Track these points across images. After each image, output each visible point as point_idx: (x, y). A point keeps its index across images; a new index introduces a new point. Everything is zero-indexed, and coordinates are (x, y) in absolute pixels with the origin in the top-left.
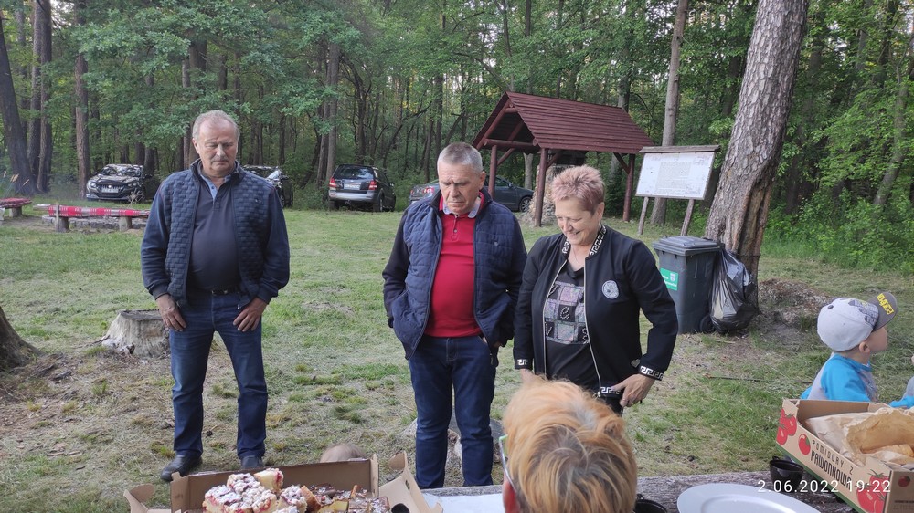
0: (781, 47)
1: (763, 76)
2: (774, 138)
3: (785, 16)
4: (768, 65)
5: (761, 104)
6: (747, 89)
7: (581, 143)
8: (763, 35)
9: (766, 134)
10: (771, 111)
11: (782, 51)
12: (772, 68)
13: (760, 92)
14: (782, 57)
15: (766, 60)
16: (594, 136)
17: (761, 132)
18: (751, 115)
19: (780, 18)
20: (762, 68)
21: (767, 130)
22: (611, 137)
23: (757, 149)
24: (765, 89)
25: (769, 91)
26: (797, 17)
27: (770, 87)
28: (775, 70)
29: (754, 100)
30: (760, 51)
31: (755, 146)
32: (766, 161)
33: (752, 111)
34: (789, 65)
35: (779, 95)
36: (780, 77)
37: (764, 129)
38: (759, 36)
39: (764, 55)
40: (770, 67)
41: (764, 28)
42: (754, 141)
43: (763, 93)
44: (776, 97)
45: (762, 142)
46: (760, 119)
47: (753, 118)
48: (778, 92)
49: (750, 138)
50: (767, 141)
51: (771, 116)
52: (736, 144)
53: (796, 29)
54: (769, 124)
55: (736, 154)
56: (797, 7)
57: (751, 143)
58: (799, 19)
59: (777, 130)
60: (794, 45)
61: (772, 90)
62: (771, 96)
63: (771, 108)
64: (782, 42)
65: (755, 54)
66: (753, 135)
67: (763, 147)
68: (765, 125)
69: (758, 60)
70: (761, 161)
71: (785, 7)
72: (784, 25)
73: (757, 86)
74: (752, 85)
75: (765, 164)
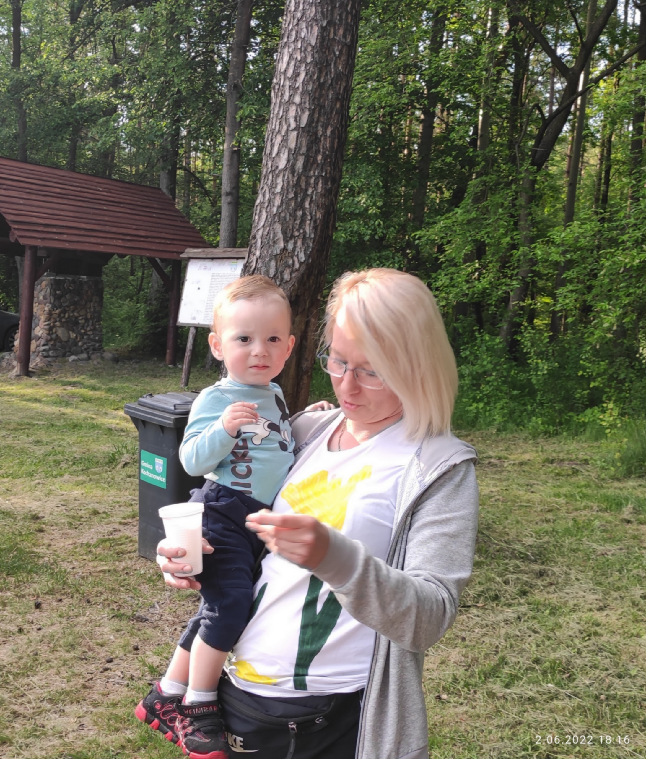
0: (319, 78)
1: (293, 125)
2: (315, 228)
3: (323, 29)
4: (300, 106)
5: (293, 171)
6: (272, 146)
7: (92, 240)
8: (291, 56)
9: (303, 221)
10: (308, 184)
11: (321, 86)
12: (307, 113)
13: (290, 150)
14: (321, 96)
15: (297, 99)
16: (114, 230)
17: (295, 217)
18: (278, 189)
19: (316, 29)
20: (292, 112)
21: (304, 214)
22: (142, 233)
23: (290, 246)
24: (298, 147)
25: (304, 150)
26: (341, 31)
27: (304, 143)
28: (311, 116)
29: (282, 163)
30: (288, 83)
31: (286, 241)
32: (304, 267)
33: (280, 181)
34: (332, 109)
35: (320, 157)
36: (320, 128)
37: (300, 213)
38: (286, 58)
39: (293, 89)
40: (303, 111)
41: (293, 46)
42: (284, 232)
43: (294, 154)
44: (315, 160)
45: (296, 234)
46: (291, 195)
47: (282, 193)
48: (317, 152)
49: (278, 227)
50: (305, 232)
51: (310, 192)
52: (258, 237)
53: (341, 52)
54: (307, 205)
55: (258, 253)
56: (340, 15)
57: (280, 235)
58: (345, 36)
59: (319, 215)
60: (338, 77)
61: (309, 149)
62: (307, 158)
63: (308, 178)
64: (320, 72)
65: (281, 89)
66: (283, 222)
67: (299, 243)
68: (300, 206)
69: (286, 97)
70: (297, 266)
71: (322, 12)
72: (322, 43)
73: (285, 140)
74: (279, 139)
75: (302, 270)
